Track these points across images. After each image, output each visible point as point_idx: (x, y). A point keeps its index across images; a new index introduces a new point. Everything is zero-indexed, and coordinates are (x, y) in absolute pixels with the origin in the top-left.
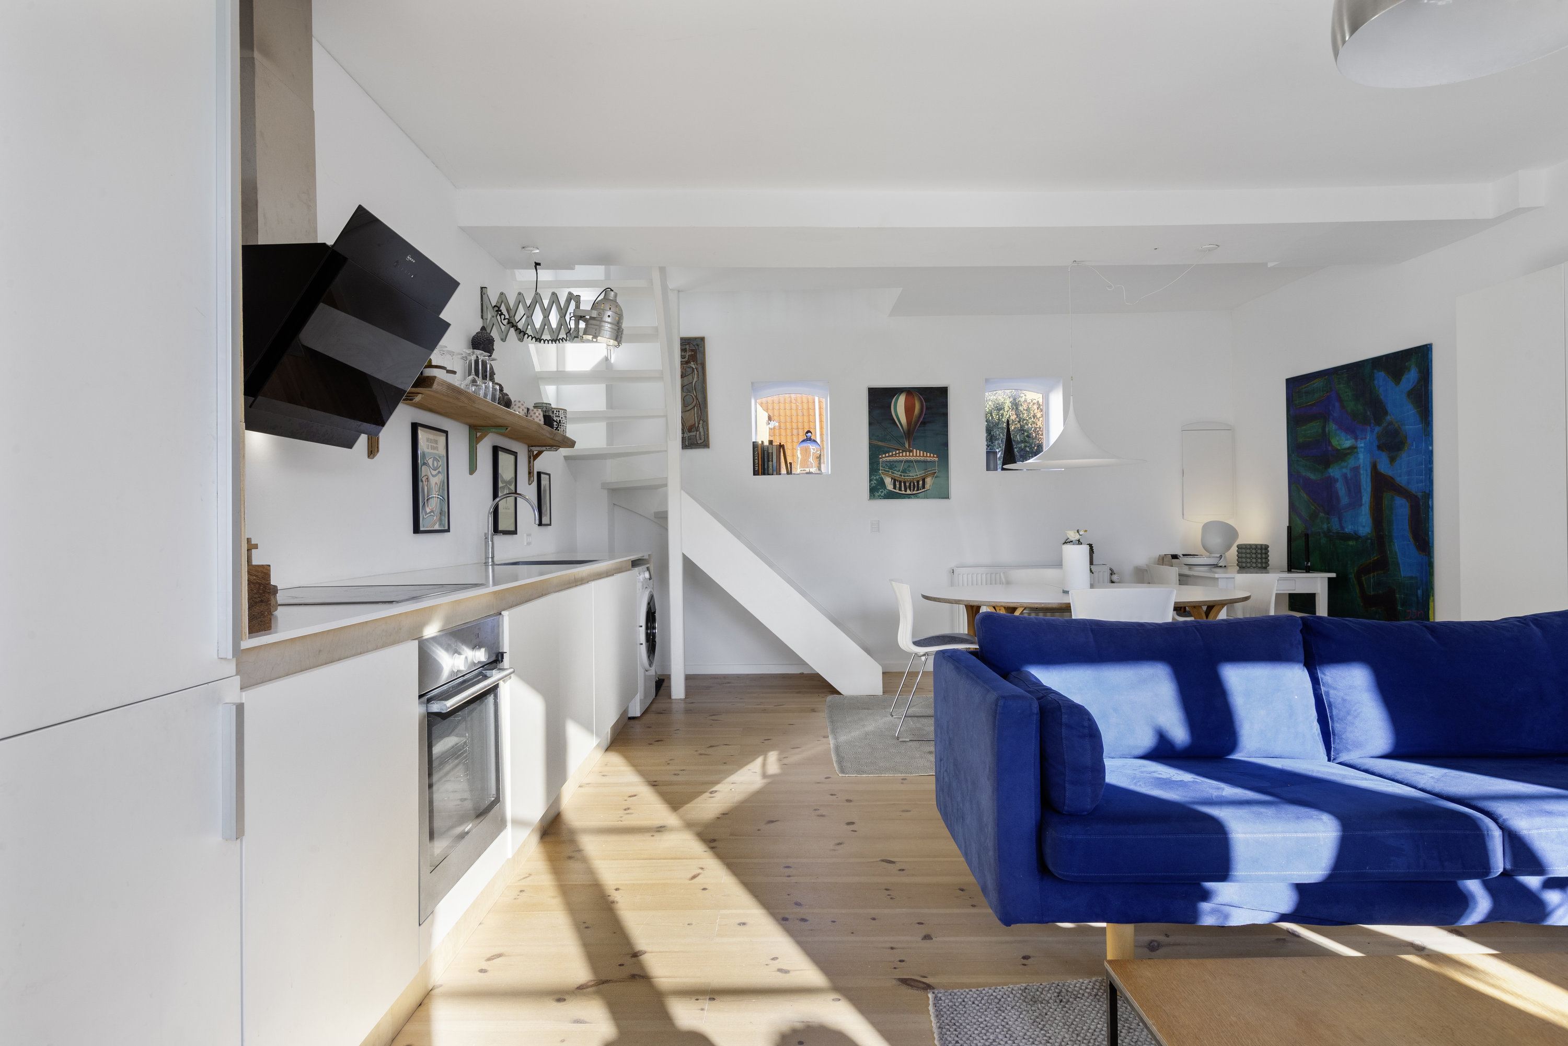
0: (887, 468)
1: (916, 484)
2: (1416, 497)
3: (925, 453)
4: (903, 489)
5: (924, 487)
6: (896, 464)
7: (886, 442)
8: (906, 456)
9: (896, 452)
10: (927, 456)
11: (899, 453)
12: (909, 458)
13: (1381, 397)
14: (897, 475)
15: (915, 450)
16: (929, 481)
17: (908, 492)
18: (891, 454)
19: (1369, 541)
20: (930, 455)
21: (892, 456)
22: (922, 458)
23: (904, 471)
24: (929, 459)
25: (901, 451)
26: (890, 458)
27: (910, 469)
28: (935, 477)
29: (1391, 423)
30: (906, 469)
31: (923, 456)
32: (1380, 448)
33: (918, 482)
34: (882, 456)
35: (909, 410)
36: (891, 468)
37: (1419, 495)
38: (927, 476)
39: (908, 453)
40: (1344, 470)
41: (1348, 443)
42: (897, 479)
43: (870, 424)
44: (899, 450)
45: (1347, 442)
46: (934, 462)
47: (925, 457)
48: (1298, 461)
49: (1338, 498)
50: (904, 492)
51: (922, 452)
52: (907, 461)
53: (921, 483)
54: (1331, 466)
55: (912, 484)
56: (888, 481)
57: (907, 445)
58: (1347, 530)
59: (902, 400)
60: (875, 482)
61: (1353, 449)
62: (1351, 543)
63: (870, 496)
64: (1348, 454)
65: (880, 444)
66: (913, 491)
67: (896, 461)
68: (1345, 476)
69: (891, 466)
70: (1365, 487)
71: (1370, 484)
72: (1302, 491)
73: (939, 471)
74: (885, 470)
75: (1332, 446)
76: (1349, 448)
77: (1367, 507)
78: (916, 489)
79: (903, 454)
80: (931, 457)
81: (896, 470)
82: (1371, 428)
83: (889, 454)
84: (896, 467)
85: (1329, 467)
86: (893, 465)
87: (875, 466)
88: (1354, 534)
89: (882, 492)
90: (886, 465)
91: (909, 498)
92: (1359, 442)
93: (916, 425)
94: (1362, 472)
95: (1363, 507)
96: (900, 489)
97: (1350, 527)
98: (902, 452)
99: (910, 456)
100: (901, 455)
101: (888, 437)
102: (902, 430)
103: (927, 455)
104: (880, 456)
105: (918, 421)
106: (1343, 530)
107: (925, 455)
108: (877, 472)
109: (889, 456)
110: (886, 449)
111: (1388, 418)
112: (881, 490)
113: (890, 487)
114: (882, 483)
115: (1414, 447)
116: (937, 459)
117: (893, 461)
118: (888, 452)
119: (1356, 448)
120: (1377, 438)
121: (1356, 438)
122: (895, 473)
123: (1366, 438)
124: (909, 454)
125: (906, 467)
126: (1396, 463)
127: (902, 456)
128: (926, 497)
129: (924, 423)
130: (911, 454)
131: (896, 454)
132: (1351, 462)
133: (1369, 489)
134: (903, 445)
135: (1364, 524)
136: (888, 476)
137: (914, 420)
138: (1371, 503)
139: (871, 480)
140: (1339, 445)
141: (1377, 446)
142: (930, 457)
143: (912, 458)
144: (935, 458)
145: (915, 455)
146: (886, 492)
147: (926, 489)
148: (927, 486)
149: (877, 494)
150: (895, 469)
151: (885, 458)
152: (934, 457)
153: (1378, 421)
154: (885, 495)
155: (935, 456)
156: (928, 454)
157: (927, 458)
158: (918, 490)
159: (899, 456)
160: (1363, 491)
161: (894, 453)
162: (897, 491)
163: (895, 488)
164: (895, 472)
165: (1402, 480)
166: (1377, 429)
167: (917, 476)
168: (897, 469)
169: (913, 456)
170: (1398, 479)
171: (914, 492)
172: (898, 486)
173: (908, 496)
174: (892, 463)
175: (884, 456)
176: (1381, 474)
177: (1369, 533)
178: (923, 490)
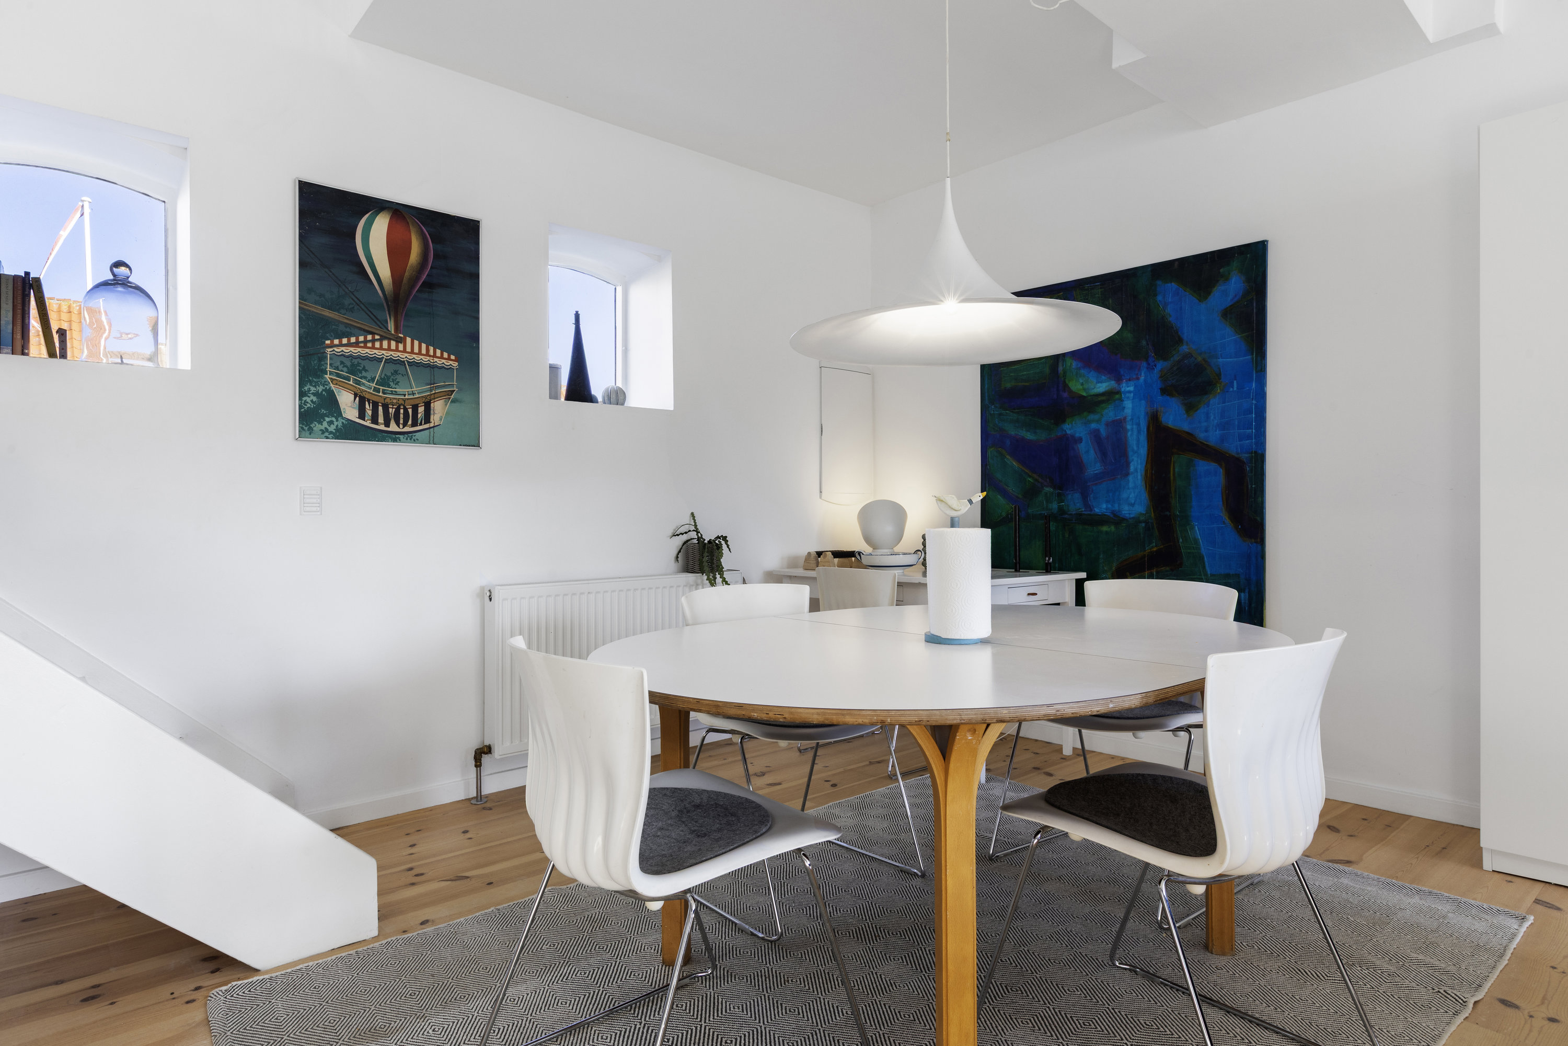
0: (345, 369)
1: (410, 411)
2: (1238, 459)
3: (431, 349)
4: (381, 420)
5: (427, 419)
6: (366, 363)
7: (342, 311)
8: (389, 349)
9: (365, 338)
10: (434, 356)
11: (373, 341)
12: (395, 355)
13: (1170, 319)
14: (368, 388)
15: (409, 340)
16: (438, 407)
17: (393, 427)
18: (353, 340)
19: (1143, 525)
20: (442, 354)
21: (357, 344)
22: (426, 359)
23: (384, 382)
24: (439, 362)
25: (377, 337)
26: (352, 349)
27: (399, 378)
28: (452, 402)
29: (1189, 356)
30: (388, 378)
31: (427, 354)
32: (1164, 391)
33: (415, 408)
34: (332, 342)
35: (396, 251)
36: (354, 370)
37: (1244, 456)
38: (435, 397)
39: (393, 344)
40: (1094, 426)
41: (1102, 387)
42: (367, 396)
43: (303, 264)
44: (373, 334)
45: (1099, 385)
46: (450, 369)
47: (430, 356)
48: (1000, 414)
49: (1081, 466)
50: (382, 427)
51: (424, 346)
52: (389, 361)
53: (421, 410)
54: (1068, 420)
55: (402, 411)
56: (347, 401)
57: (391, 326)
58: (1097, 510)
59: (381, 226)
60: (315, 399)
61: (1111, 396)
62: (1105, 528)
63: (301, 429)
64: (1102, 402)
65: (327, 313)
66: (405, 425)
67: (366, 358)
68: (1096, 435)
69: (355, 367)
70: (1135, 448)
71: (1146, 445)
72: (1008, 457)
73: (460, 390)
74: (338, 375)
75: (1070, 391)
76: (1103, 394)
77: (1139, 477)
78: (410, 422)
79: (381, 345)
80: (444, 359)
81: (365, 378)
82: (1149, 364)
83: (349, 340)
84: (366, 371)
85: (1064, 421)
86: (359, 364)
87: (314, 362)
88: (1112, 516)
89: (331, 423)
90: (342, 363)
91: (395, 440)
92: (1124, 385)
93: (412, 287)
94: (1129, 427)
95: (1131, 478)
96: (375, 420)
97: (1104, 506)
98: (381, 340)
99: (397, 350)
100: (377, 345)
101: (347, 301)
102: (380, 292)
103: (435, 352)
104: (328, 342)
105: (417, 278)
106: (1091, 510)
107: (431, 353)
108: (318, 377)
109: (349, 345)
110: (342, 328)
111: (1184, 348)
112: (327, 419)
113: (351, 413)
114: (331, 404)
115: (1235, 389)
116: (455, 364)
117: (359, 357)
118: (348, 336)
119: (1119, 392)
120: (1161, 377)
121: (1119, 380)
122: (364, 384)
123: (1138, 379)
124: (397, 347)
125: (389, 374)
126: (1198, 411)
127: (381, 348)
128: (432, 441)
129: (428, 286)
130: (401, 347)
131: (366, 342)
132: (1109, 413)
133: (1143, 451)
134: (384, 325)
135: (1133, 502)
136: (347, 388)
137: (407, 274)
138: (1146, 471)
139: (302, 394)
140: (1084, 389)
141: (1161, 389)
142: (442, 357)
143: (403, 356)
144: (451, 362)
145: (409, 349)
146: (340, 424)
147: (432, 425)
148: (435, 419)
149: (317, 427)
150: (364, 374)
151: (337, 347)
152: (449, 359)
153: (1162, 352)
154: (337, 429)
155: (453, 357)
156: (438, 352)
157: (436, 360)
158: (414, 424)
159: (373, 347)
160: (1130, 453)
161: (361, 338)
162: (368, 423)
163: (362, 415)
164: (363, 381)
165: (1212, 436)
166: (1161, 365)
167: (413, 394)
168: (369, 375)
169: (405, 351)
170: (1201, 436)
171: (407, 429)
172: (369, 412)
173: (393, 437)
174: (356, 361)
175: (336, 342)
176: (1167, 429)
177: (1141, 514)
178: (427, 426)
